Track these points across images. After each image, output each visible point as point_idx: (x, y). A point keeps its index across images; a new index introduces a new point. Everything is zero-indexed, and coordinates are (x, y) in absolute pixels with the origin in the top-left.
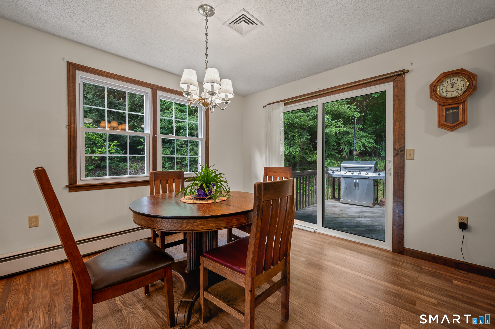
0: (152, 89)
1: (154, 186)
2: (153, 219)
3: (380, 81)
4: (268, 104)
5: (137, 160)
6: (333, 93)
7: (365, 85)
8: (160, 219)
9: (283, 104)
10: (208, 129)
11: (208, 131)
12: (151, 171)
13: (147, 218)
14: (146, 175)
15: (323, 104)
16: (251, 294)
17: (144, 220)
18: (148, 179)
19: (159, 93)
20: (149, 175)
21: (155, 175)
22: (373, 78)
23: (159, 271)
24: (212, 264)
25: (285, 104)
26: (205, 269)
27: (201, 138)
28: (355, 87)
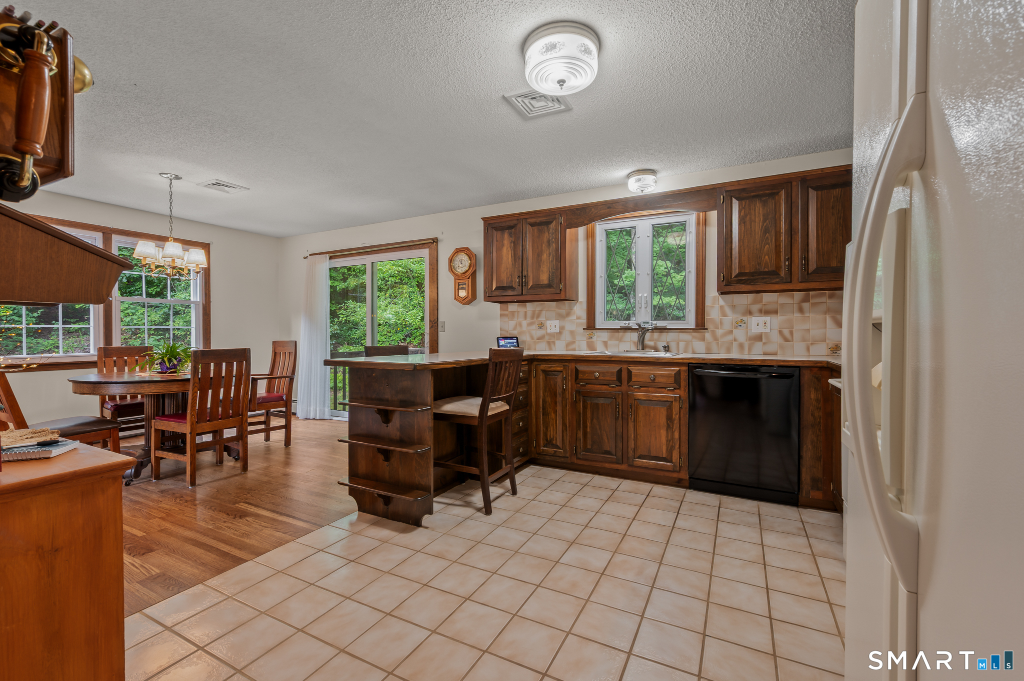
0: (103, 233)
1: (105, 369)
2: (97, 385)
3: (419, 246)
4: (310, 255)
5: (73, 332)
6: (380, 251)
7: (407, 248)
8: (105, 385)
9: (328, 258)
10: (208, 287)
11: (208, 291)
12: (102, 345)
13: (90, 385)
14: (93, 353)
15: (372, 263)
16: (191, 436)
17: (87, 388)
18: (95, 359)
19: (115, 237)
20: (96, 353)
21: (107, 352)
22: (413, 241)
23: (104, 431)
24: (162, 424)
25: (331, 258)
26: (156, 430)
27: (195, 300)
28: (399, 249)
